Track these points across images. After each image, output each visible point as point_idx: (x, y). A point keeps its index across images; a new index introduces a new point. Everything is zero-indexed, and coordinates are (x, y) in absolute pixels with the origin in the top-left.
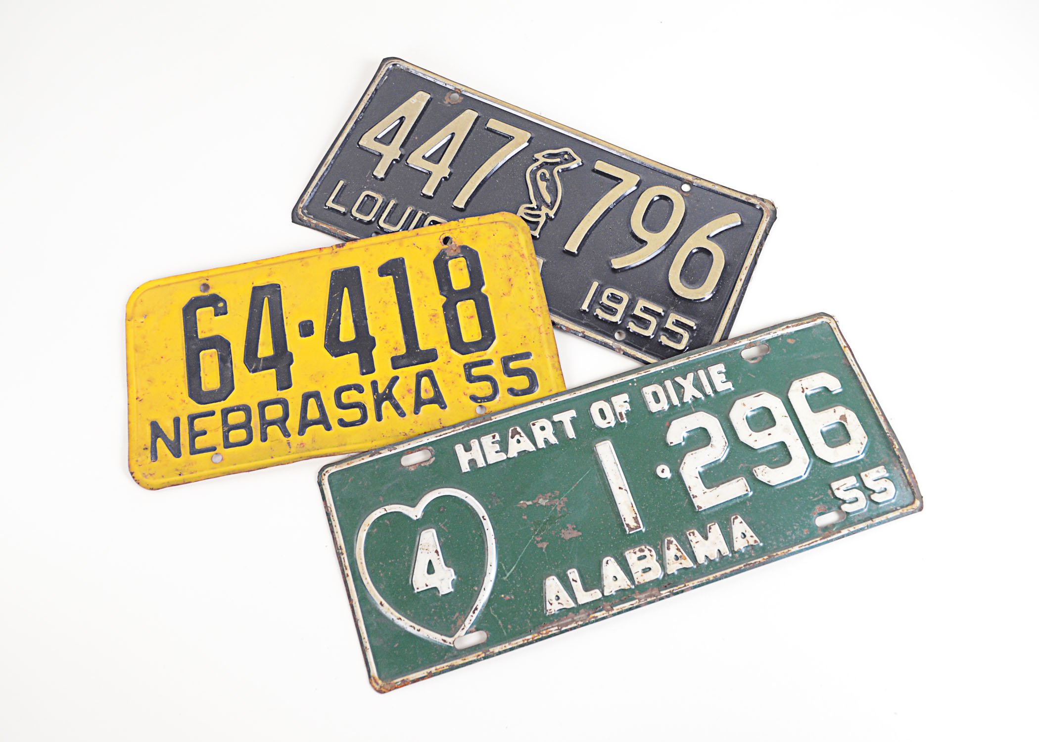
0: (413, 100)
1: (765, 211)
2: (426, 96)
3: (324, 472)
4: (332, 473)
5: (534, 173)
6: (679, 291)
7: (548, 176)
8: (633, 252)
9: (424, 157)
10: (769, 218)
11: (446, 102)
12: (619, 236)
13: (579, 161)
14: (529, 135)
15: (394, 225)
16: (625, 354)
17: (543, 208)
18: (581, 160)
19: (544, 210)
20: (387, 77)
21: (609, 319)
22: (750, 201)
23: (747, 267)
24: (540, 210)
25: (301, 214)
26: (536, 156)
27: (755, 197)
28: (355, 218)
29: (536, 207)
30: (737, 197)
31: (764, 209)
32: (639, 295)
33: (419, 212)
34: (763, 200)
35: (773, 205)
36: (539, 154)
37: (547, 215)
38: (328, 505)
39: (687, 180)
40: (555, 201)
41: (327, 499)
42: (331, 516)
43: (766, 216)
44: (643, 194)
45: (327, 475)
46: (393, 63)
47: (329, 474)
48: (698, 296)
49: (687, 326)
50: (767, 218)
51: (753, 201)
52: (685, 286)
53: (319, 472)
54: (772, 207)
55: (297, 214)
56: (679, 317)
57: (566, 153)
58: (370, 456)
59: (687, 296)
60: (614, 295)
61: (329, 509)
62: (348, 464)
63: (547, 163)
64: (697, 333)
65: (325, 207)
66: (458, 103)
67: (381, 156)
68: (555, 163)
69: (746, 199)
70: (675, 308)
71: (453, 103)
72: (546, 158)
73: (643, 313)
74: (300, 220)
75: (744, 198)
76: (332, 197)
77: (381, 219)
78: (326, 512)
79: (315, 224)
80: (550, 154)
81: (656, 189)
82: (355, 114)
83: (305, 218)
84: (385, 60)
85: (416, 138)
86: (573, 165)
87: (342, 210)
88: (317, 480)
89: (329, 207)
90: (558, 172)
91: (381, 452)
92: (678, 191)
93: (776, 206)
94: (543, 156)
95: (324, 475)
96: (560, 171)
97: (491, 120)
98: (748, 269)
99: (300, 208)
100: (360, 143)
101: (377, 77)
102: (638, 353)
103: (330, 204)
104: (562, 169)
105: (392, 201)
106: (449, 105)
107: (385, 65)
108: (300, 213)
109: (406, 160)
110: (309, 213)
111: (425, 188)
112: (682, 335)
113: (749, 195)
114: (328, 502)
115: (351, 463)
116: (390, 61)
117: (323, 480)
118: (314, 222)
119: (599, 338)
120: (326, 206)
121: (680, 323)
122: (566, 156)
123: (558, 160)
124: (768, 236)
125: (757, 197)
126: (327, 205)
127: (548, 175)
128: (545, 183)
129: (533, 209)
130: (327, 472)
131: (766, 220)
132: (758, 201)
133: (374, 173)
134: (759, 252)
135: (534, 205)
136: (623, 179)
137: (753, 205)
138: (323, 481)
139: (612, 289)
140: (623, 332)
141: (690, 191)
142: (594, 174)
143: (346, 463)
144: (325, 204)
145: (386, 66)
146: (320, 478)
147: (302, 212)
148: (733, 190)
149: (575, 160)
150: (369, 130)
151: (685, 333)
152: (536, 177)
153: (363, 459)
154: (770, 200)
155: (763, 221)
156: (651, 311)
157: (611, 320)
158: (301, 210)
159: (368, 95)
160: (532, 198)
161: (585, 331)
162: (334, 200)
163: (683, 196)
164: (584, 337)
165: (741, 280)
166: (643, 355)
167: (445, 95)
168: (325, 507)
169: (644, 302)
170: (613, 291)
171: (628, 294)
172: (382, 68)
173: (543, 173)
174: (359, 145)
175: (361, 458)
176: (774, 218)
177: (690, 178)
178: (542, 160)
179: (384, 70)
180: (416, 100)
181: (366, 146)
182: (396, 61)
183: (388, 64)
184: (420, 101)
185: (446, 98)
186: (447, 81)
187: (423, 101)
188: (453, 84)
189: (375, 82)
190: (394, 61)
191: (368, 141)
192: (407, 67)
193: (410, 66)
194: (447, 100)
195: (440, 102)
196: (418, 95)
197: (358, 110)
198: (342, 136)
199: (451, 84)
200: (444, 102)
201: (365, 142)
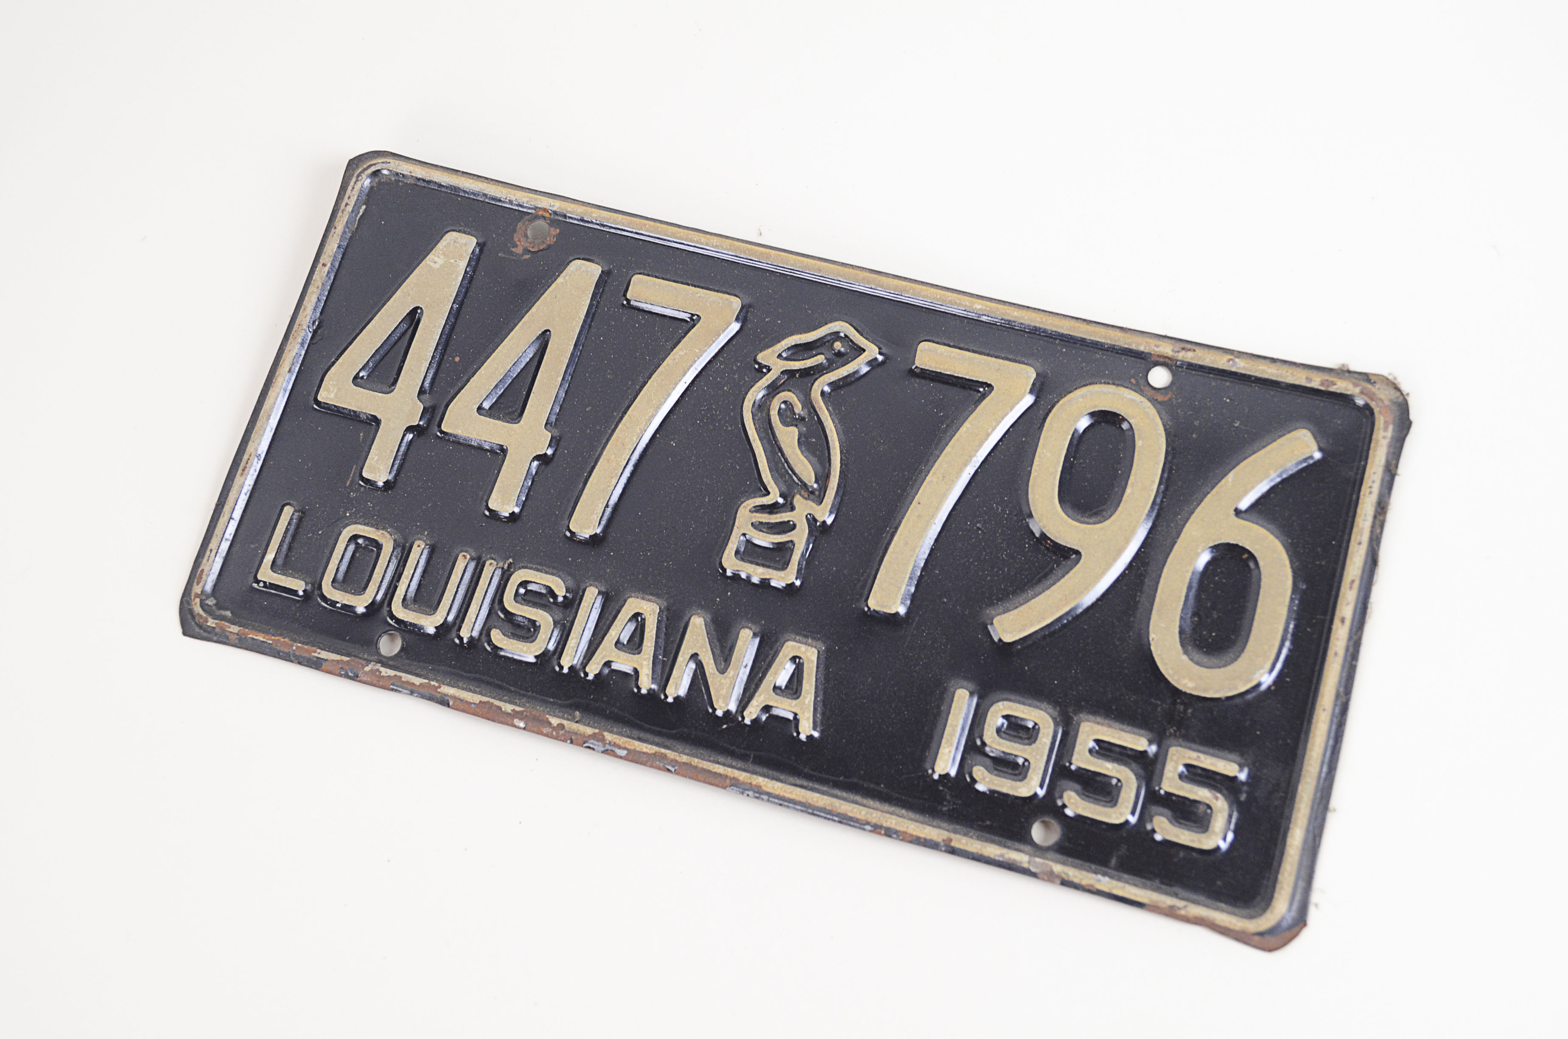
0: (435, 259)
1: (1376, 411)
2: (466, 245)
5: (762, 407)
6: (1186, 681)
7: (798, 408)
8: (1048, 588)
9: (480, 408)
10: (1391, 428)
11: (519, 250)
12: (1004, 545)
13: (872, 351)
14: (736, 303)
15: (430, 606)
16: (1066, 883)
17: (798, 500)
18: (877, 350)
19: (803, 507)
20: (364, 207)
21: (1011, 792)
22: (1333, 389)
23: (1353, 581)
24: (793, 508)
25: (201, 612)
26: (764, 357)
27: (1344, 372)
28: (333, 603)
29: (781, 501)
30: (1297, 383)
31: (1373, 404)
32: (1079, 709)
33: (488, 563)
34: (1366, 377)
35: (1397, 388)
36: (770, 350)
37: (812, 521)
39: (1159, 356)
40: (827, 476)
43: (1382, 426)
44: (1051, 415)
46: (373, 169)
48: (1236, 688)
49: (1218, 777)
50: (1386, 429)
51: (1341, 386)
52: (1197, 663)
54: (1393, 394)
55: (191, 612)
56: (1194, 754)
57: (836, 336)
59: (1205, 691)
60: (1013, 720)
63: (790, 373)
64: (1247, 793)
65: (255, 585)
66: (549, 247)
67: (375, 422)
68: (811, 368)
69: (1322, 384)
70: (1179, 729)
71: (536, 249)
72: (786, 359)
73: (1095, 760)
74: (200, 627)
75: (1316, 382)
76: (270, 557)
77: (395, 599)
79: (237, 634)
80: (796, 346)
81: (1082, 397)
82: (298, 322)
83: (211, 623)
84: (354, 164)
85: (457, 359)
86: (860, 365)
87: (299, 585)
89: (265, 583)
90: (823, 393)
92: (1141, 392)
93: (1405, 388)
94: (780, 356)
96: (827, 389)
97: (636, 278)
98: (1356, 585)
99: (197, 596)
100: (319, 398)
101: (340, 214)
102: (1100, 877)
103: (266, 574)
104: (830, 384)
105: (417, 543)
106: (527, 257)
107: (354, 179)
108: (198, 609)
109: (439, 426)
110: (219, 606)
111: (493, 495)
112: (1209, 807)
113: (1330, 370)
116: (365, 166)
118: (235, 629)
119: (993, 850)
120: (258, 582)
121: (1199, 771)
122: (838, 346)
123: (820, 359)
124: (1397, 478)
125: (1349, 372)
126: (259, 577)
127: (800, 406)
128: (794, 431)
129: (773, 508)
131: (1384, 438)
132: (1355, 385)
133: (365, 474)
134: (1378, 531)
135: (775, 496)
136: (993, 384)
137: (1345, 399)
139: (1005, 703)
140: (1052, 821)
141: (1172, 383)
142: (917, 383)
144: (256, 577)
145: (357, 180)
147: (202, 606)
148: (1285, 362)
149: (864, 350)
150: (337, 359)
151: (1217, 799)
152: (769, 415)
154: (1385, 374)
155: (1377, 442)
156: (1117, 749)
157: (1016, 794)
158: (198, 600)
159: (324, 265)
160: (767, 476)
161: (952, 836)
162: (274, 562)
163: (1153, 401)
164: (953, 851)
165: (1343, 621)
166: (1115, 883)
167: (514, 231)
169: (1098, 728)
170: (1010, 708)
171: (1051, 711)
172: (350, 188)
173: (785, 402)
174: (318, 403)
176: (1404, 425)
177: (1166, 349)
178: (778, 367)
179: (354, 192)
180: (442, 257)
181: (337, 402)
182: (380, 161)
183: (361, 172)
184: (452, 261)
185: (516, 239)
186: (513, 191)
187: (461, 257)
188: (528, 196)
189: (335, 228)
190: (375, 164)
191: (339, 389)
192: (410, 172)
193: (416, 170)
194: (518, 243)
195: (504, 253)
196: (449, 244)
197: (304, 309)
198: (275, 385)
199: (524, 197)
200: (513, 249)
201: (333, 391)
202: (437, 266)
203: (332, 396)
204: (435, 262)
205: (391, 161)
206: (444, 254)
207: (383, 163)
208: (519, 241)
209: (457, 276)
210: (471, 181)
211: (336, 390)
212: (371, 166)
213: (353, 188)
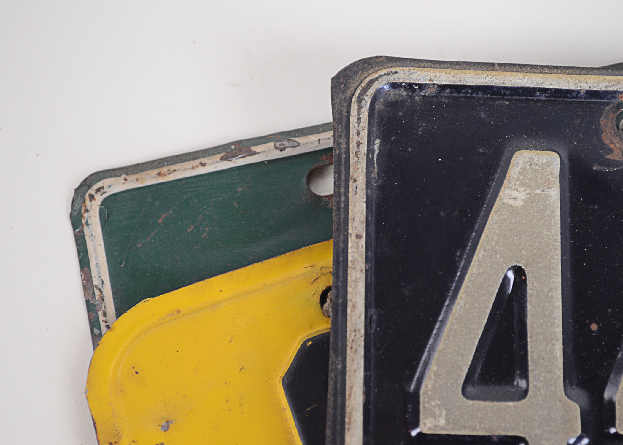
0: (513, 194)
2: (546, 165)
3: (92, 191)
4: (112, 195)
20: (378, 142)
38: (96, 282)
41: (92, 264)
42: (100, 313)
45: (99, 198)
46: (376, 86)
47: (105, 196)
53: (76, 190)
58: (222, 159)
61: (97, 292)
62: (159, 174)
78: (88, 302)
85: (594, 326)
88: (70, 210)
91: (254, 149)
95: (92, 197)
100: (424, 430)
109: (613, 428)
114: (94, 274)
115: (170, 172)
116: (364, 85)
117: (87, 211)
130: (98, 190)
138: (86, 215)
143: (157, 171)
146: (77, 206)
153: (203, 165)
159: (358, 236)
168: (85, 288)
174: (425, 438)
175: (197, 162)
179: (362, 124)
180: (522, 189)
181: (453, 429)
182: (382, 73)
183: (361, 95)
184: (538, 191)
185: (607, 142)
186: (582, 78)
187: (548, 183)
188: (604, 80)
189: (355, 181)
190: (377, 79)
191: (448, 410)
192: (431, 80)
193: (438, 74)
194: (612, 146)
195: (600, 164)
196: (524, 169)
197: (354, 306)
198: (352, 426)
199: (600, 82)
200: (609, 157)
201: (440, 415)
202: (519, 203)
203: (442, 422)
204: (515, 199)
205: (397, 69)
206: (522, 184)
207: (387, 74)
208: (612, 143)
209: (553, 212)
210: (519, 75)
211: (444, 413)
212: (372, 82)
213: (359, 119)
